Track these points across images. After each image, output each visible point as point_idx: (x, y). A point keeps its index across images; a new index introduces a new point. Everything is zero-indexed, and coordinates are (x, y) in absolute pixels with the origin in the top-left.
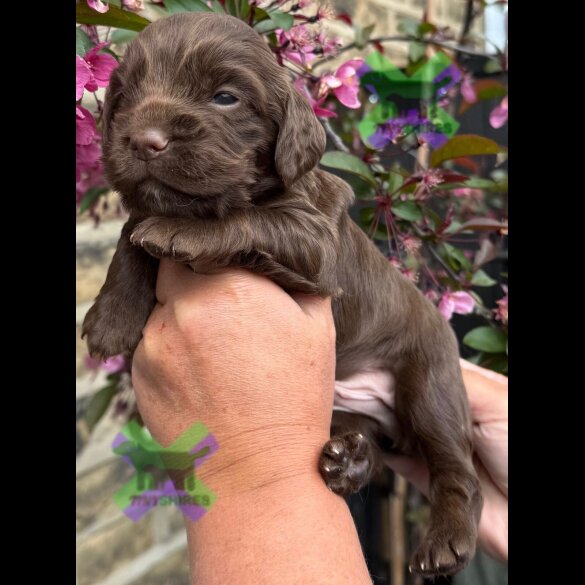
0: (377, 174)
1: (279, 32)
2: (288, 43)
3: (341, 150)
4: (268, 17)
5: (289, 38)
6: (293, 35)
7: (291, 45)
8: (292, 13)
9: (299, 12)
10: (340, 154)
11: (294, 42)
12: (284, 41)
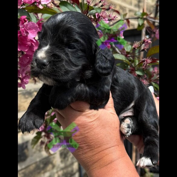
0: (130, 61)
1: (97, 14)
2: (100, 17)
3: (118, 53)
4: (93, 9)
5: (100, 15)
6: (101, 14)
7: (101, 17)
8: (101, 7)
9: (103, 7)
10: (118, 54)
11: (102, 16)
12: (99, 16)
